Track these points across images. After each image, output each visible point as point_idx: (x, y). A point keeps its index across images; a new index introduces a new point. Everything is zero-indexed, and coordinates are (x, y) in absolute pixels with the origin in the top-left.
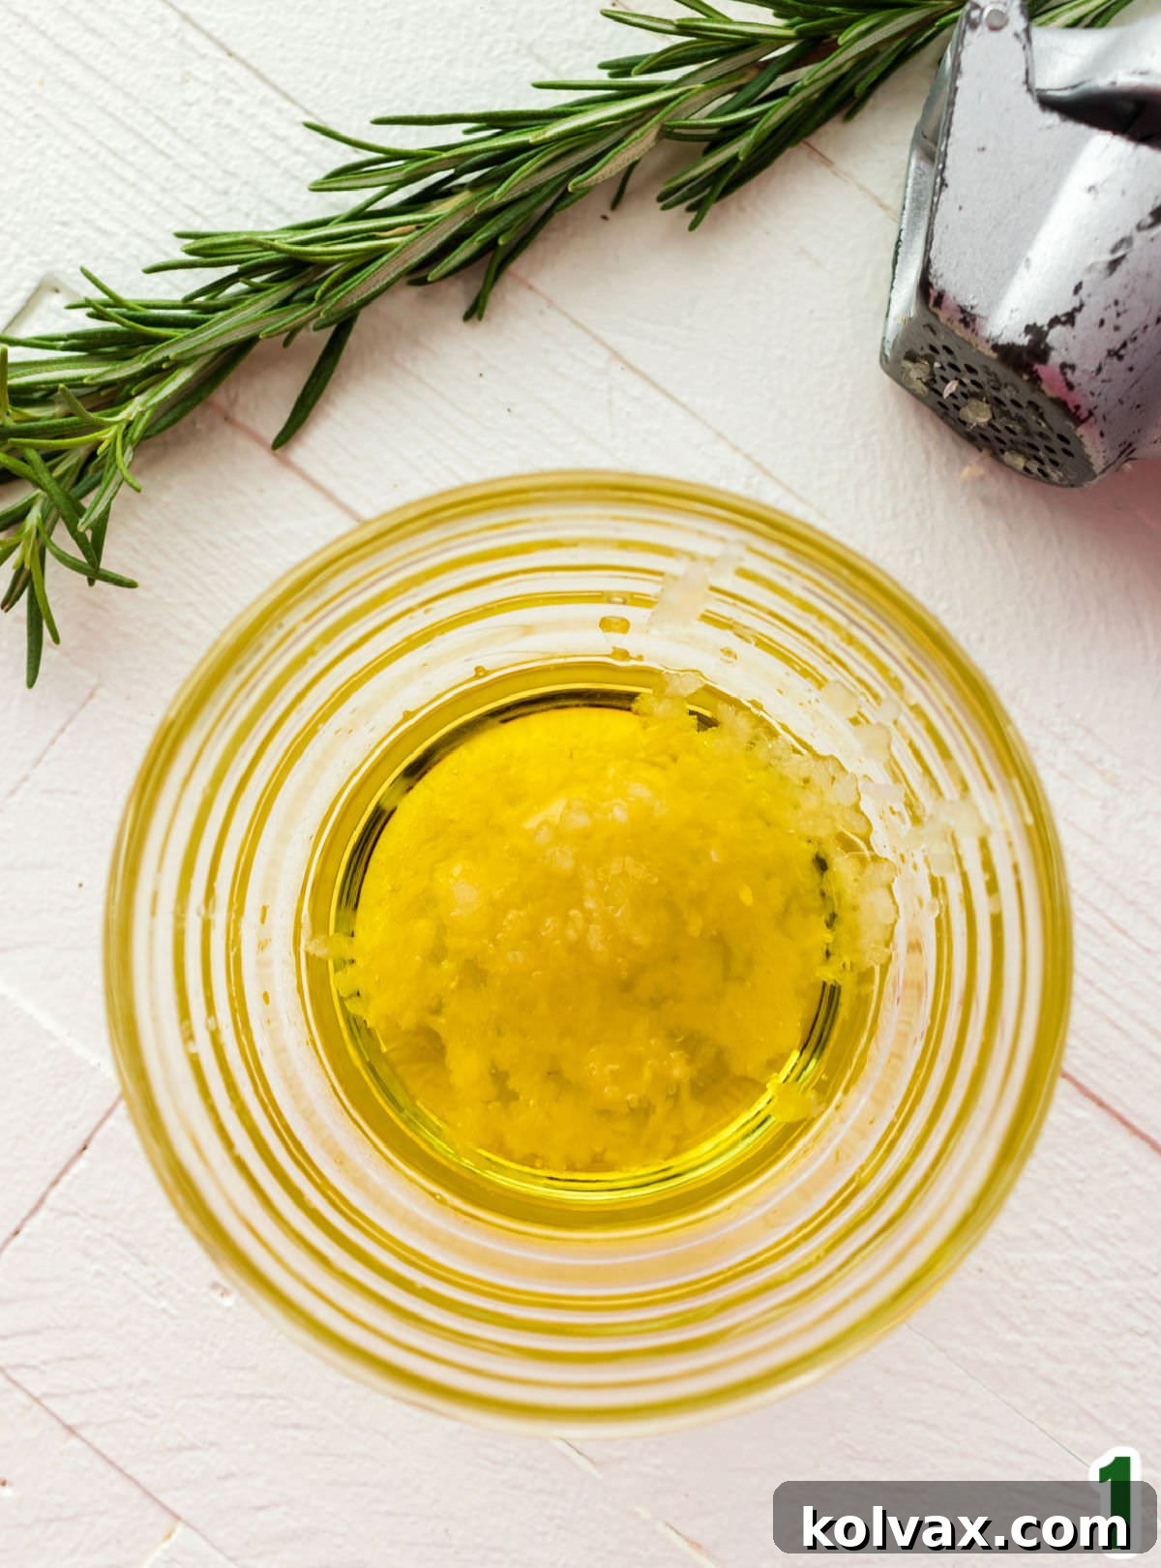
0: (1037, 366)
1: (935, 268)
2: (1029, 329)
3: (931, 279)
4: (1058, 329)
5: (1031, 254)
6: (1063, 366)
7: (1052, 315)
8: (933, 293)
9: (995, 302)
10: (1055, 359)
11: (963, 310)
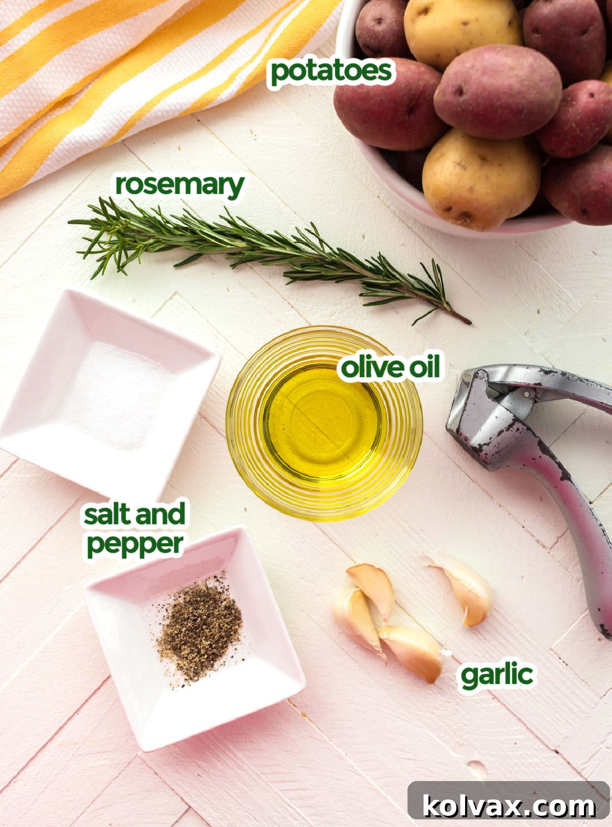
0: (480, 453)
1: (461, 427)
2: (479, 445)
3: (460, 430)
4: (485, 446)
5: (482, 428)
6: (486, 454)
7: (484, 443)
8: (460, 433)
9: (472, 437)
10: (484, 452)
11: (465, 437)
